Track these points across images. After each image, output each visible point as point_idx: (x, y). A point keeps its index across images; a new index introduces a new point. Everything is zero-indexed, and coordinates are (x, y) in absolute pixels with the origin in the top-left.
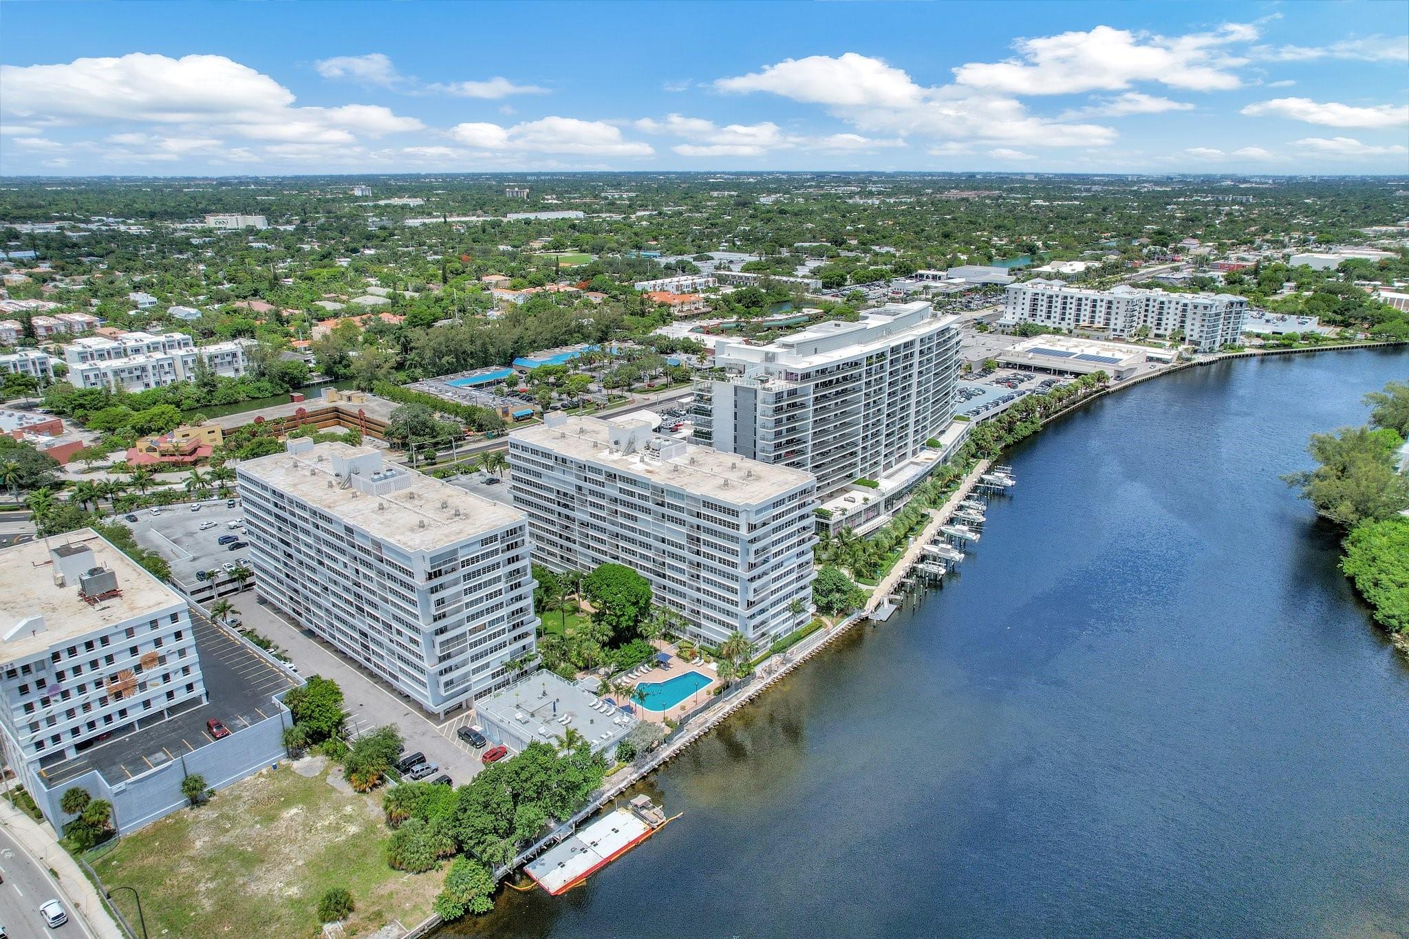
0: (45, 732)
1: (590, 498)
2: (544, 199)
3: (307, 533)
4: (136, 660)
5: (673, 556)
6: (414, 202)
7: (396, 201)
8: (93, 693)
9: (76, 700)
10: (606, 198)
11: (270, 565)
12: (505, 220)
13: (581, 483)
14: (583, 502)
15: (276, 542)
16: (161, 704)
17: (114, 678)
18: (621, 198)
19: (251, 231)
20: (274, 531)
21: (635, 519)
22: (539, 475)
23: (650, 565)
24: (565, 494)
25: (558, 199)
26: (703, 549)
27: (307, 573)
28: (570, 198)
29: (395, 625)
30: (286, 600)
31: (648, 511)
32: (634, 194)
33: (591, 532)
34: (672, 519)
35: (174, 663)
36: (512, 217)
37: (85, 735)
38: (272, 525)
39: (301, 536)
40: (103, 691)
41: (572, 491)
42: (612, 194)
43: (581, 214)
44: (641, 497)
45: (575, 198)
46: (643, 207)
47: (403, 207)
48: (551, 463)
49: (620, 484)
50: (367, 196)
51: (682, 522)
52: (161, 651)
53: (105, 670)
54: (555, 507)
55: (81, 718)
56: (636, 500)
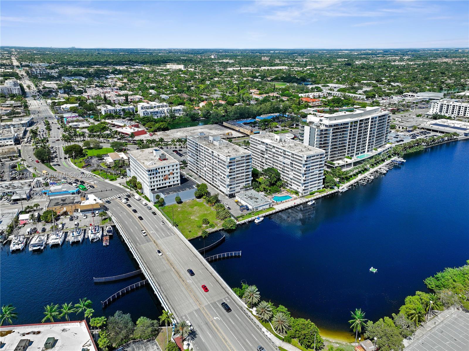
0: (153, 184)
1: (269, 152)
2: (275, 61)
3: (203, 153)
4: (169, 173)
5: (287, 167)
6: (231, 61)
7: (225, 61)
8: (161, 178)
9: (158, 179)
10: (297, 61)
11: (192, 160)
12: (260, 69)
13: (267, 148)
14: (267, 153)
15: (195, 155)
16: (172, 183)
17: (165, 176)
18: (303, 61)
19: (180, 70)
20: (195, 152)
21: (278, 158)
22: (257, 146)
23: (281, 169)
24: (263, 151)
25: (280, 61)
26: (294, 166)
27: (201, 162)
28: (284, 61)
29: (220, 174)
30: (195, 169)
31: (281, 156)
32: (308, 59)
33: (268, 161)
34: (287, 158)
35: (175, 175)
36: (263, 68)
37: (159, 186)
38: (194, 151)
39: (201, 153)
40: (163, 178)
41: (264, 150)
42: (299, 59)
43: (287, 67)
44: (281, 152)
45: (286, 61)
46: (310, 65)
47: (227, 63)
48: (260, 143)
49: (276, 149)
50: (215, 58)
51: (289, 159)
52: (174, 172)
53: (164, 173)
54: (260, 154)
55: (158, 183)
56: (279, 153)
